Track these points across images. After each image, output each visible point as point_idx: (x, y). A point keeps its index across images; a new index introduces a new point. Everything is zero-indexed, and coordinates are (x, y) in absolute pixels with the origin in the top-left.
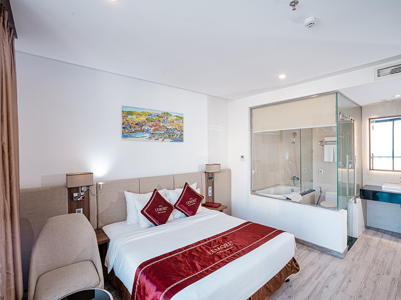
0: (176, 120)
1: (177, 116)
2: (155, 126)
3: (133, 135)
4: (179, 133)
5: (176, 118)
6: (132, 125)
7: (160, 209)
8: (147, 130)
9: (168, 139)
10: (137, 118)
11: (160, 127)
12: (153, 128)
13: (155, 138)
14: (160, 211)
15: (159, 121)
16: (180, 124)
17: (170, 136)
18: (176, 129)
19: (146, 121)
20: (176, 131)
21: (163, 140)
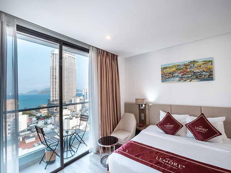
0: (203, 64)
1: (204, 61)
2: (183, 72)
4: (208, 74)
6: (167, 74)
9: (195, 80)
10: (169, 70)
11: (187, 72)
12: (181, 74)
13: (183, 80)
15: (187, 68)
16: (209, 66)
17: (198, 77)
18: (204, 71)
19: (176, 70)
20: (204, 73)
21: (190, 81)
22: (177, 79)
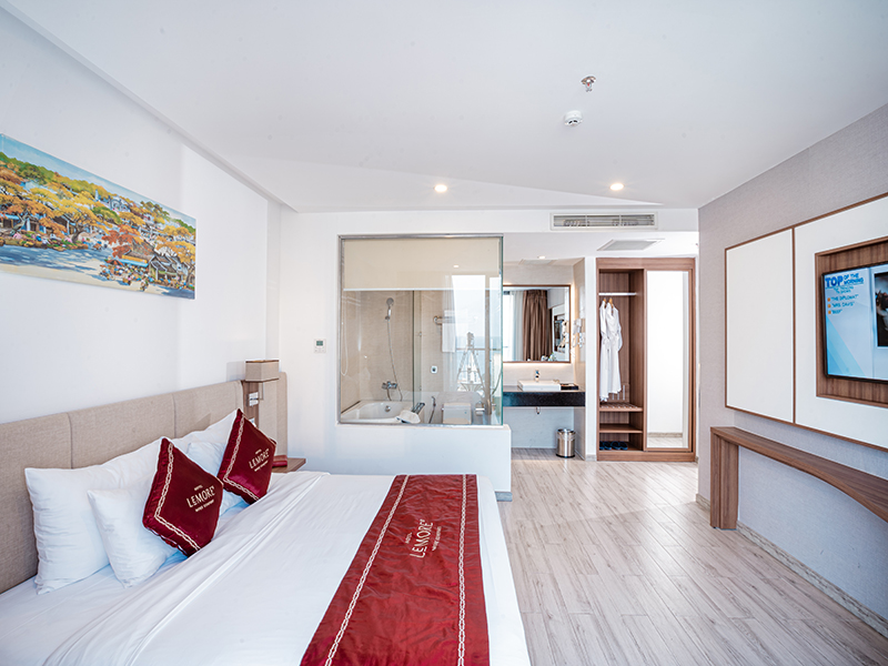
0: (179, 232)
1: (182, 224)
2: (121, 240)
3: (45, 255)
4: (186, 272)
5: (179, 226)
6: (43, 220)
7: (200, 498)
8: (97, 248)
9: (157, 287)
10: (60, 196)
11: (136, 245)
12: (114, 245)
14: (202, 504)
15: (134, 226)
16: (189, 246)
17: (163, 277)
18: (179, 259)
19: (92, 214)
20: (179, 265)
21: (143, 288)
22: (96, 265)
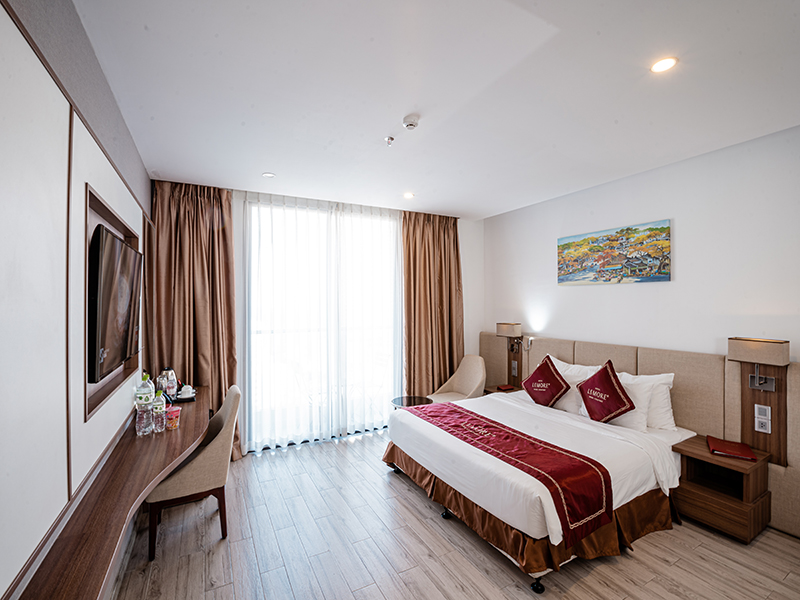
0: (649, 237)
1: (651, 230)
2: (604, 258)
4: (658, 263)
5: (648, 233)
6: (570, 263)
9: (630, 278)
10: (575, 251)
11: (613, 258)
12: (600, 262)
14: (538, 388)
15: (612, 248)
16: (660, 242)
17: (635, 271)
18: (649, 256)
19: (589, 252)
20: (649, 260)
22: (591, 275)
